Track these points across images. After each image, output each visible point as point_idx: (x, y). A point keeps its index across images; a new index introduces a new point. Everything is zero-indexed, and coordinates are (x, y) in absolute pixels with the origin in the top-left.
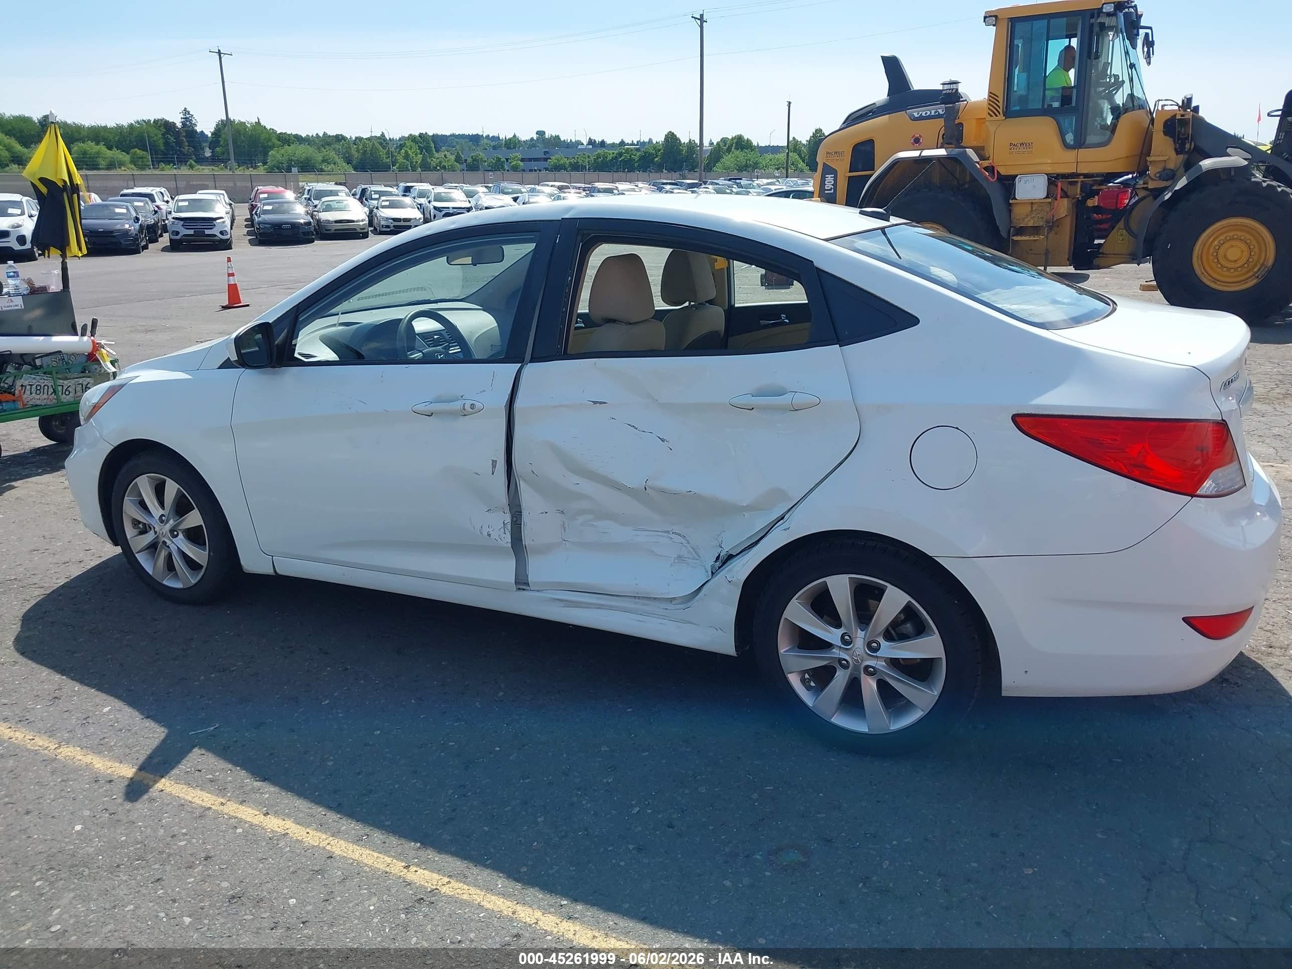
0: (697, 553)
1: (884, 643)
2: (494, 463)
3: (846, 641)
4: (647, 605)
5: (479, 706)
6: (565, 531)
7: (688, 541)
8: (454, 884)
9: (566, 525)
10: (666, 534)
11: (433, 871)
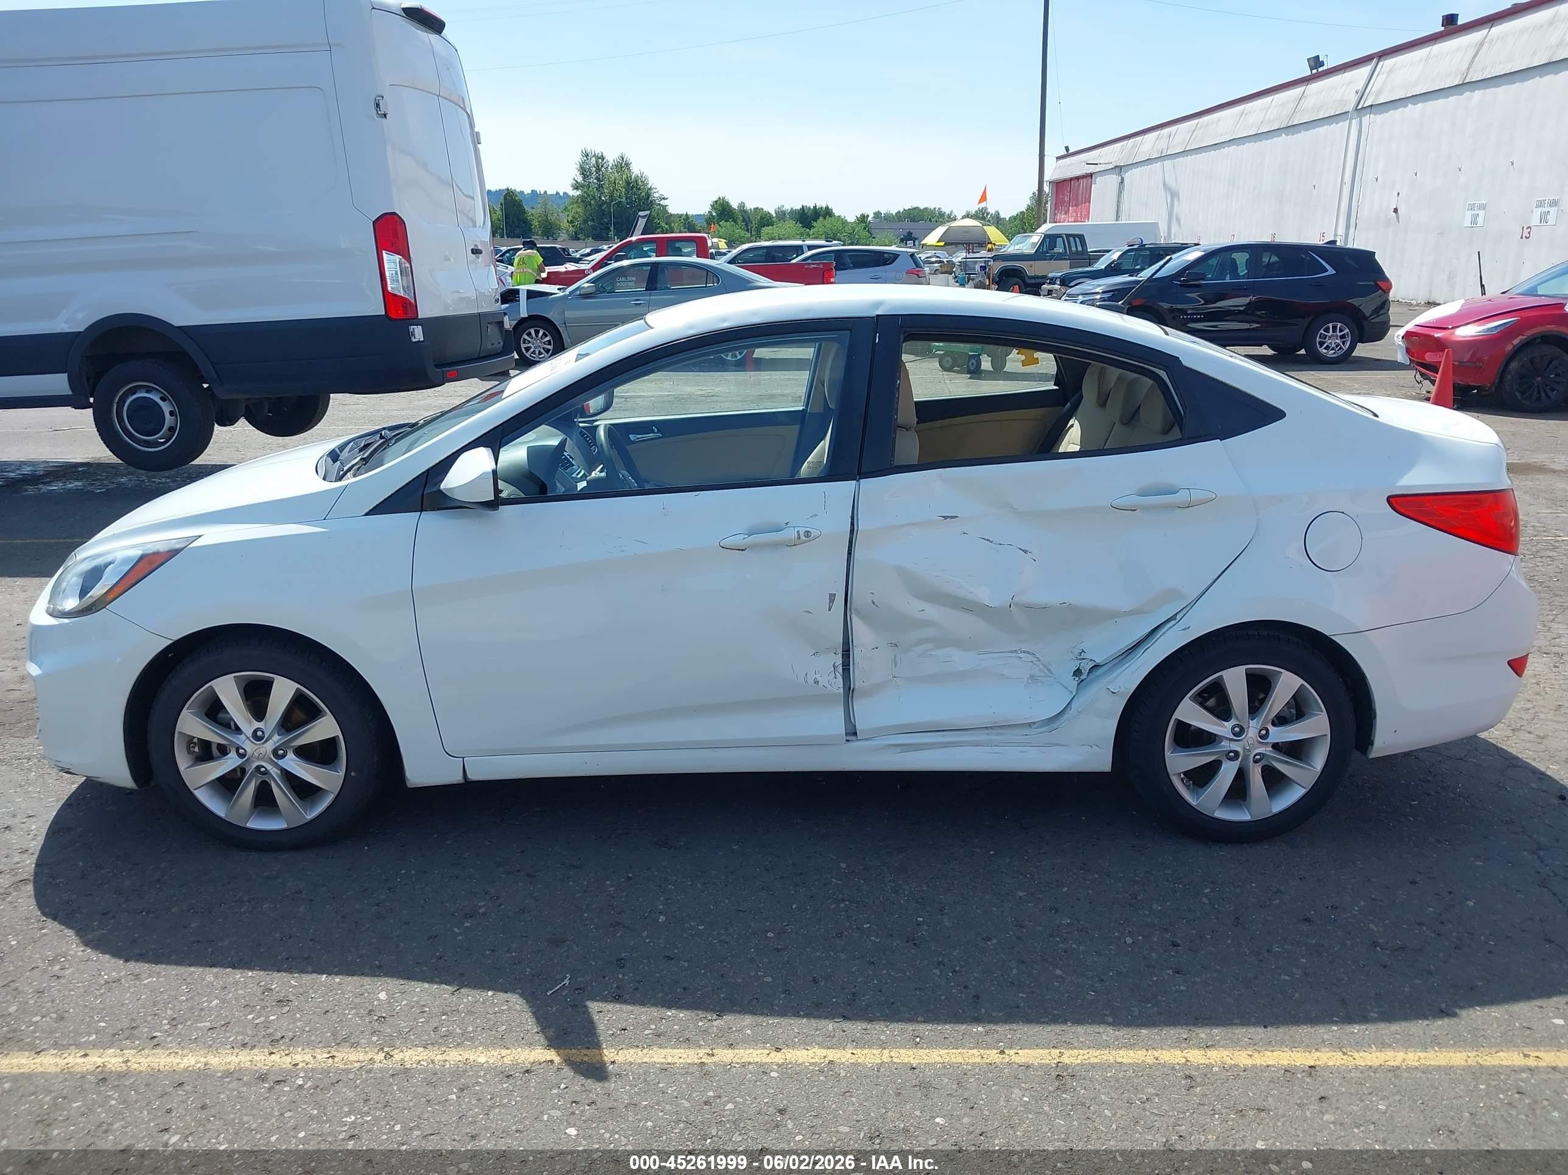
0: (1049, 670)
1: (1273, 729)
2: (832, 598)
3: (1239, 732)
4: (1002, 734)
6: (896, 666)
7: (1038, 658)
9: (898, 659)
10: (1014, 654)
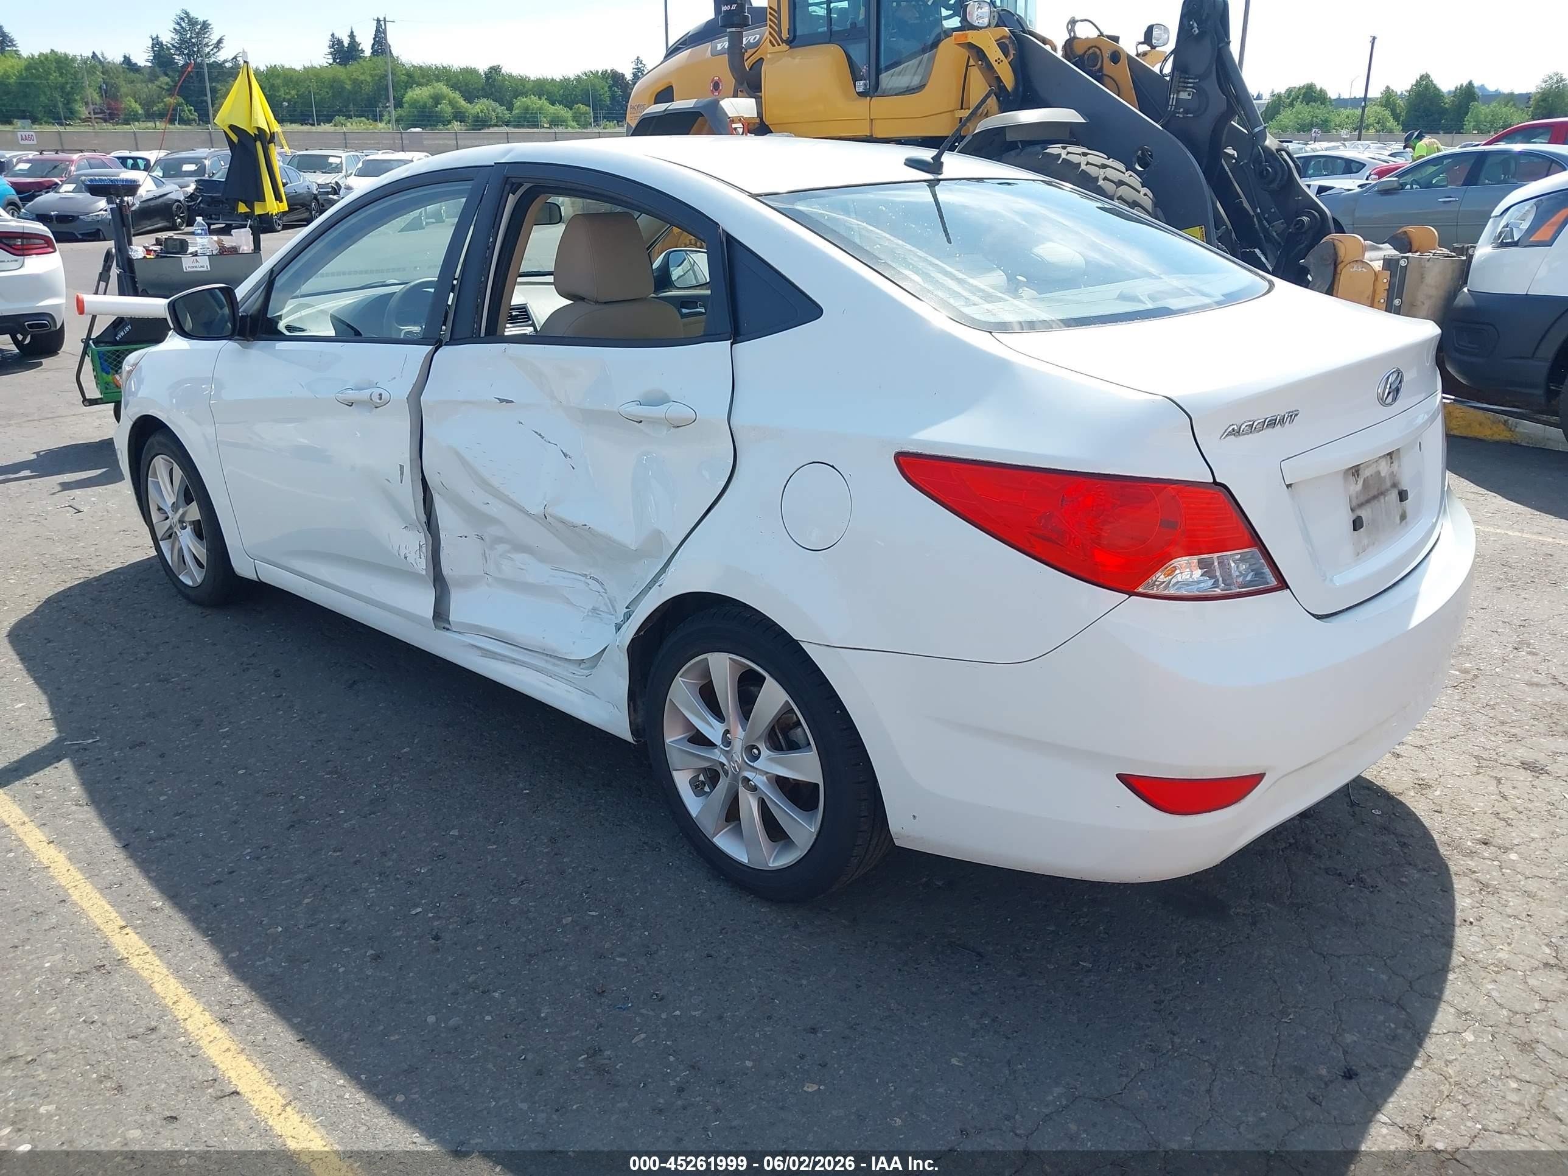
0: (613, 607)
1: (765, 752)
2: (402, 467)
3: (728, 741)
4: (557, 665)
5: (369, 760)
6: (486, 561)
7: (605, 590)
8: (151, 957)
9: (487, 555)
10: (583, 579)
11: (141, 938)
